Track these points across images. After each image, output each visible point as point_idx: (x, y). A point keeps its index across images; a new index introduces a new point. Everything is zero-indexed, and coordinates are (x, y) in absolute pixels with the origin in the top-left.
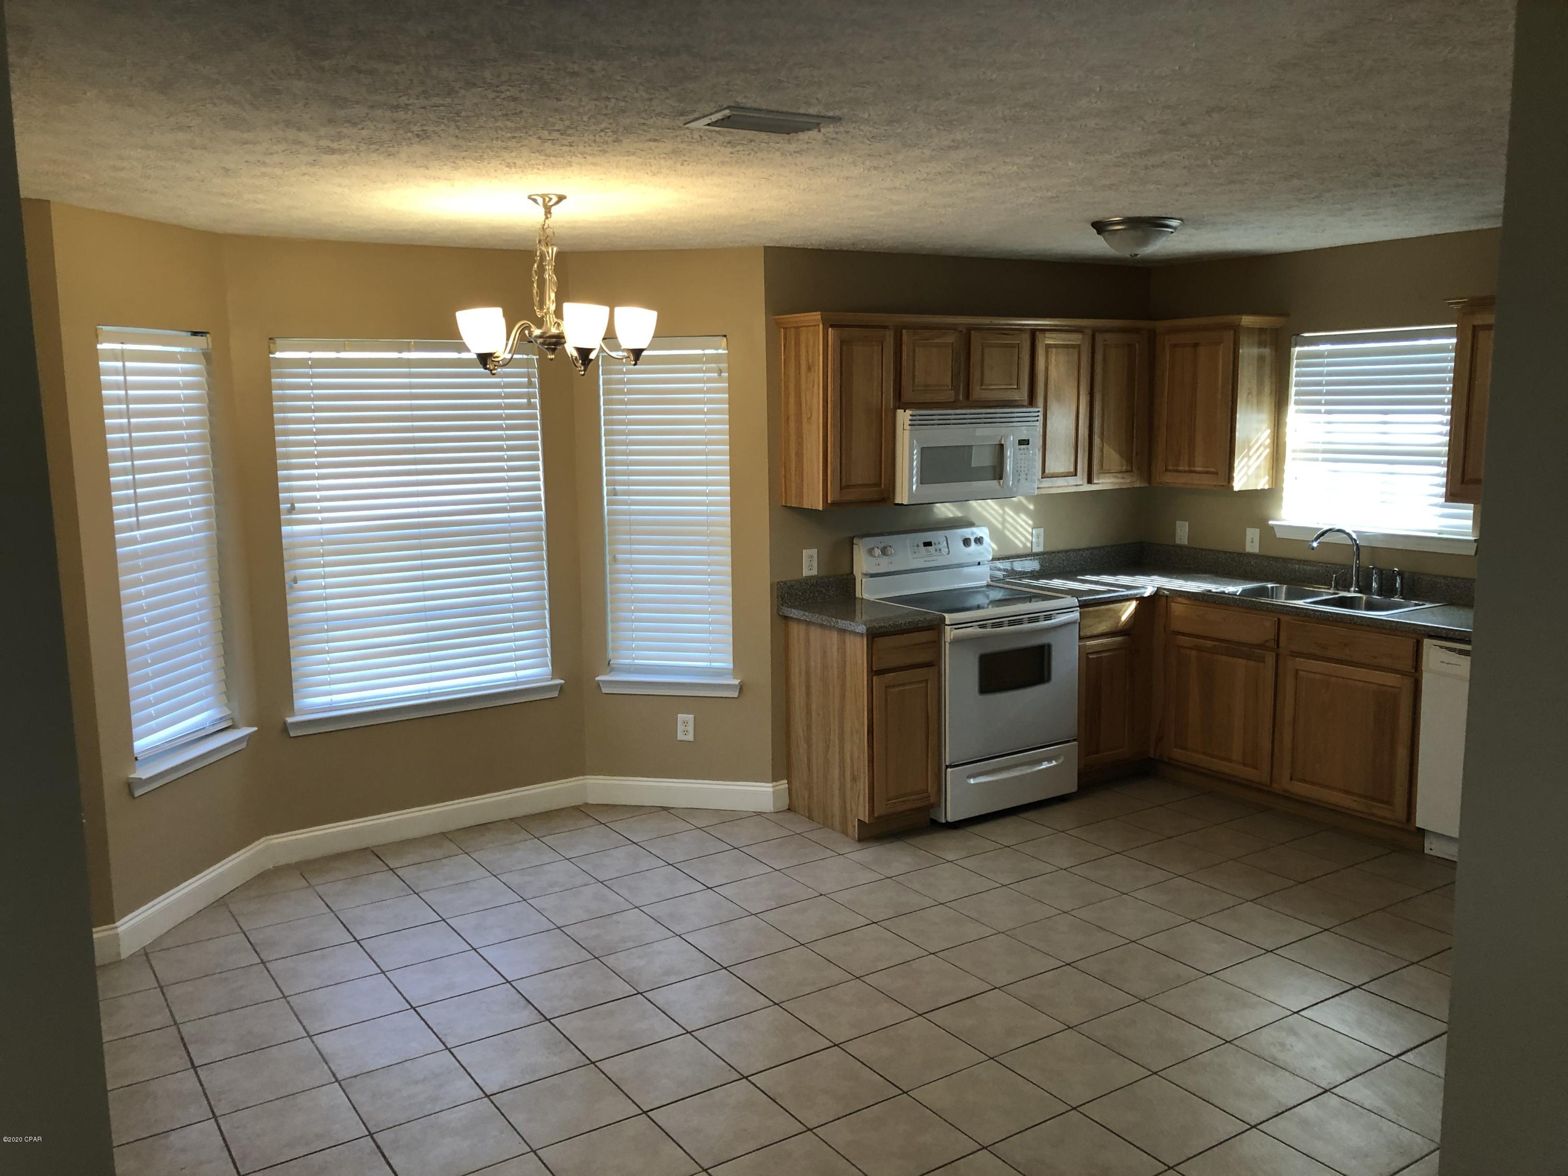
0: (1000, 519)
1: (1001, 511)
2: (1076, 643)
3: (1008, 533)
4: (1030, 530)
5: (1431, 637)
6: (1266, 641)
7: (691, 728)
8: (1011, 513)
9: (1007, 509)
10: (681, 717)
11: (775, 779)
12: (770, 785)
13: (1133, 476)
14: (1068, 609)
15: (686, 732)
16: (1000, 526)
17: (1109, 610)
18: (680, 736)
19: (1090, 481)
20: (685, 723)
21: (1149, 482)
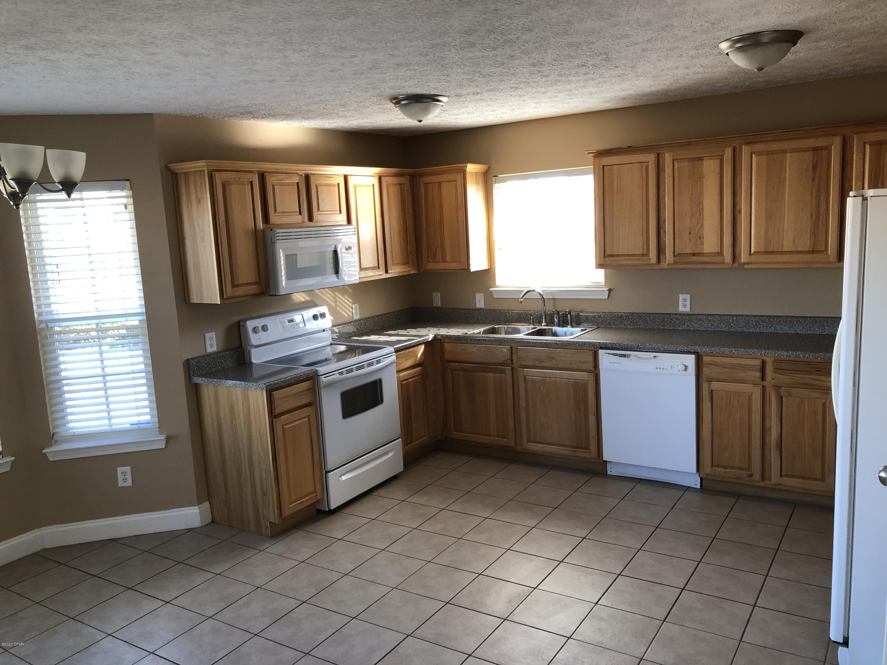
0: (333, 300)
1: (333, 295)
2: (395, 375)
3: (338, 309)
4: (351, 305)
5: (601, 348)
6: (505, 361)
7: (129, 476)
8: (340, 296)
9: (337, 293)
10: (120, 470)
11: (199, 503)
12: (197, 507)
13: (410, 267)
14: (388, 355)
15: (125, 480)
16: (333, 304)
17: (410, 352)
18: (121, 484)
19: (387, 272)
20: (124, 473)
21: (418, 270)
